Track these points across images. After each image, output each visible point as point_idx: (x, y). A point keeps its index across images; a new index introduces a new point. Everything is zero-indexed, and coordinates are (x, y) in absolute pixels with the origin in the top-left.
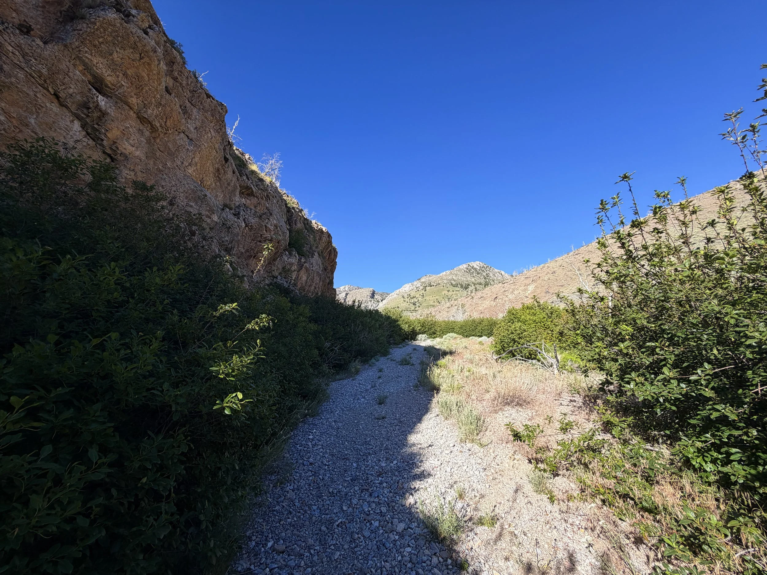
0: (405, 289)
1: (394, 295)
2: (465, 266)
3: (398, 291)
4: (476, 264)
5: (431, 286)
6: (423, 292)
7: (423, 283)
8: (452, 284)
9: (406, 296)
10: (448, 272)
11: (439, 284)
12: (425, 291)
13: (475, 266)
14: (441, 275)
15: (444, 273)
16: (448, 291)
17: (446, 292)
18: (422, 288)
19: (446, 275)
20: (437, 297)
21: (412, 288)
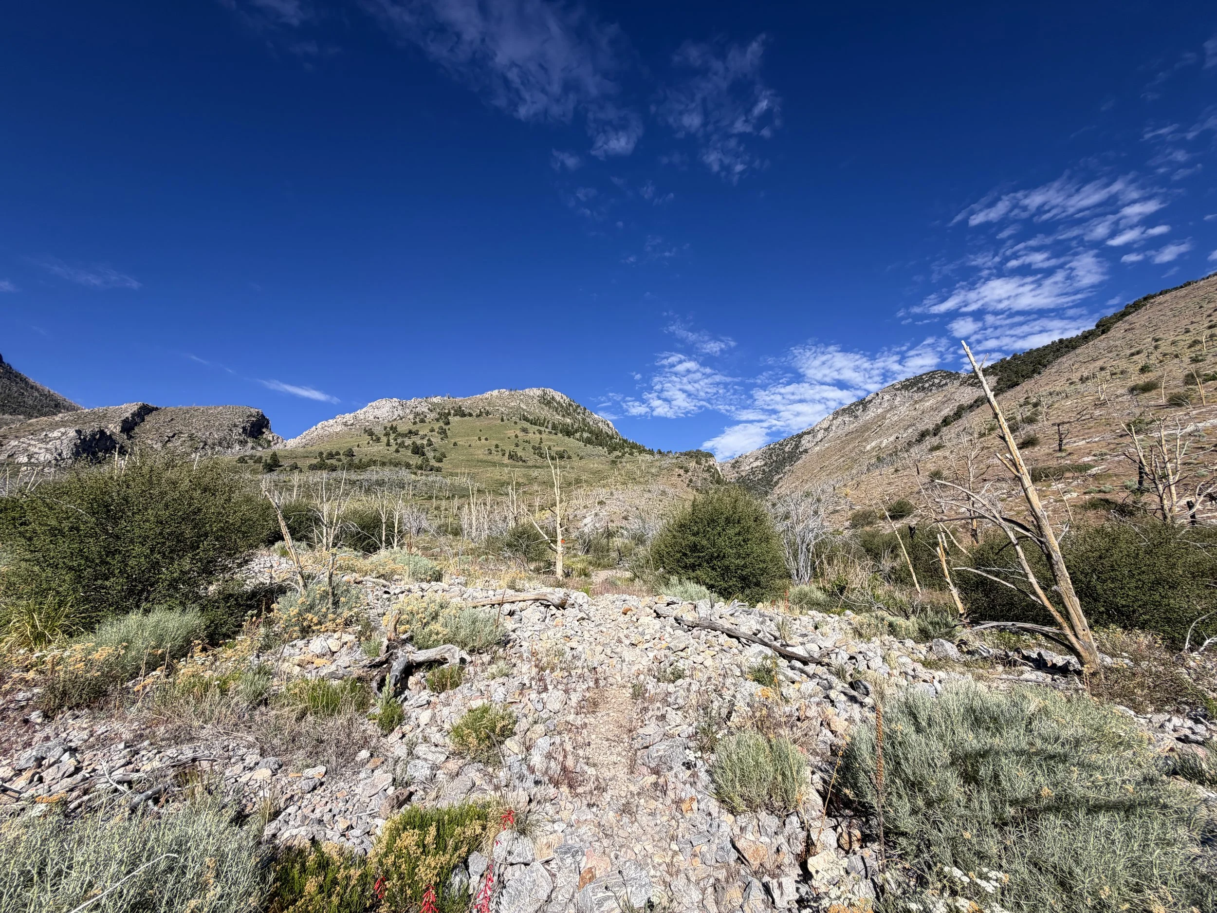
0: (377, 413)
1: (334, 425)
2: (537, 392)
3: (349, 417)
4: (558, 396)
5: (463, 415)
6: (441, 424)
7: (432, 404)
8: (526, 419)
9: (378, 430)
10: (506, 392)
11: (488, 413)
12: (448, 423)
13: (558, 398)
14: (487, 395)
15: (495, 393)
16: (525, 430)
17: (521, 434)
18: (434, 415)
19: (500, 397)
20: (495, 442)
21: (401, 413)
